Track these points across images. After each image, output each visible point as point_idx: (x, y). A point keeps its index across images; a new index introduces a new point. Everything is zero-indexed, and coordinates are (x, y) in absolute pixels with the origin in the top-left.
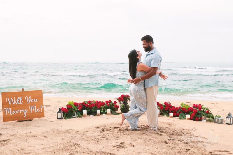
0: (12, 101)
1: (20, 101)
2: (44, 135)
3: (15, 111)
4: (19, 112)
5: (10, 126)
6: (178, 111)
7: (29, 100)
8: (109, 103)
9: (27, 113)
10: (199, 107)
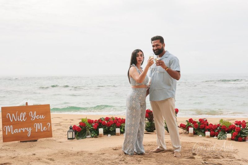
0: (13, 118)
1: (24, 117)
2: (50, 158)
3: (17, 130)
4: (22, 131)
5: (10, 148)
6: (217, 129)
7: (34, 116)
9: (31, 132)
10: (243, 125)
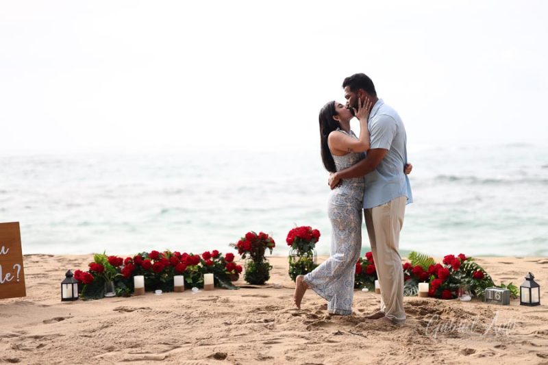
8: (212, 259)
